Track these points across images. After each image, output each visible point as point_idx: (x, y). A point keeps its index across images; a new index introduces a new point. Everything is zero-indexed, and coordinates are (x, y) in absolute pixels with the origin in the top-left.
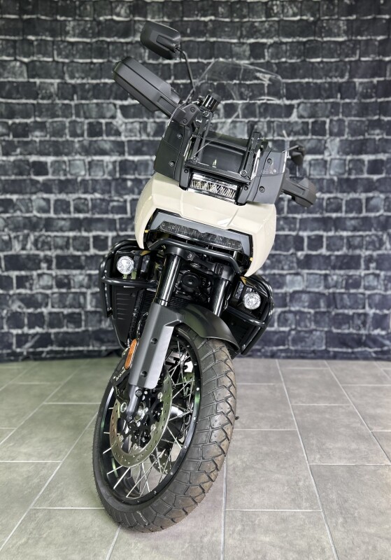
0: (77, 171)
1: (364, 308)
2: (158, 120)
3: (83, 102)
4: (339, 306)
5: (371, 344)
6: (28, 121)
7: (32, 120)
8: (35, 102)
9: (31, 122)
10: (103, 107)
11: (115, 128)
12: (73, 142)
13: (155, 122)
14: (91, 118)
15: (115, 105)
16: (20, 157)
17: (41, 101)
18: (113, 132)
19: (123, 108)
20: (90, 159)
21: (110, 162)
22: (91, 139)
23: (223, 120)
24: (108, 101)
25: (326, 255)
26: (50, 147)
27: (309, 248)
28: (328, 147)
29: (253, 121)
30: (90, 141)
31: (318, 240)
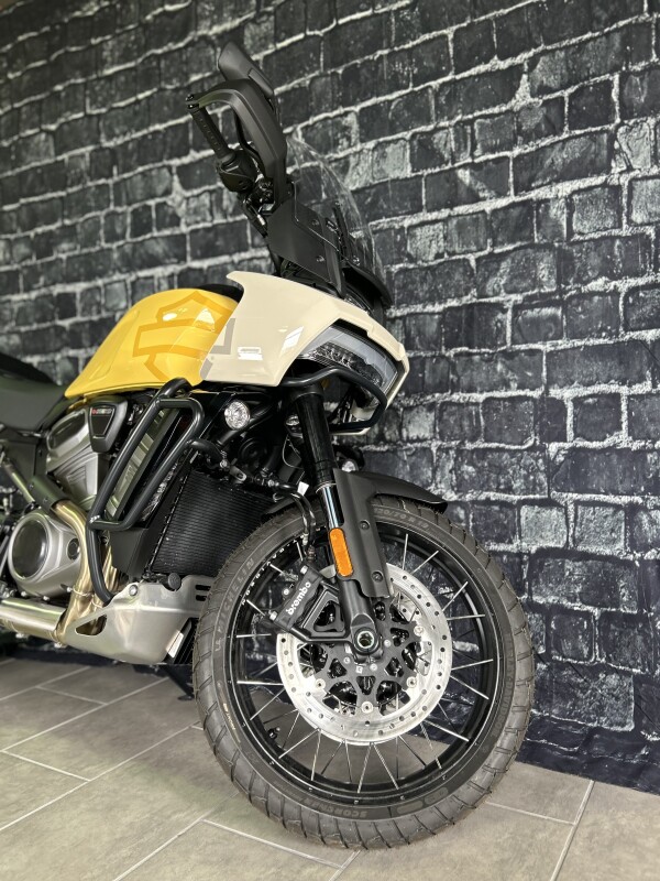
0: (115, 302)
3: (126, 175)
6: (52, 227)
7: (58, 224)
8: (62, 194)
9: (58, 228)
10: (151, 177)
11: (170, 211)
12: (110, 250)
14: (136, 201)
15: (169, 168)
16: (43, 291)
17: (70, 190)
18: (168, 220)
19: (182, 170)
20: (133, 278)
21: (164, 277)
22: (135, 240)
23: (359, 147)
24: (160, 164)
25: (629, 449)
26: (80, 266)
27: (579, 431)
28: (620, 151)
29: (422, 133)
30: (135, 244)
31: (607, 405)
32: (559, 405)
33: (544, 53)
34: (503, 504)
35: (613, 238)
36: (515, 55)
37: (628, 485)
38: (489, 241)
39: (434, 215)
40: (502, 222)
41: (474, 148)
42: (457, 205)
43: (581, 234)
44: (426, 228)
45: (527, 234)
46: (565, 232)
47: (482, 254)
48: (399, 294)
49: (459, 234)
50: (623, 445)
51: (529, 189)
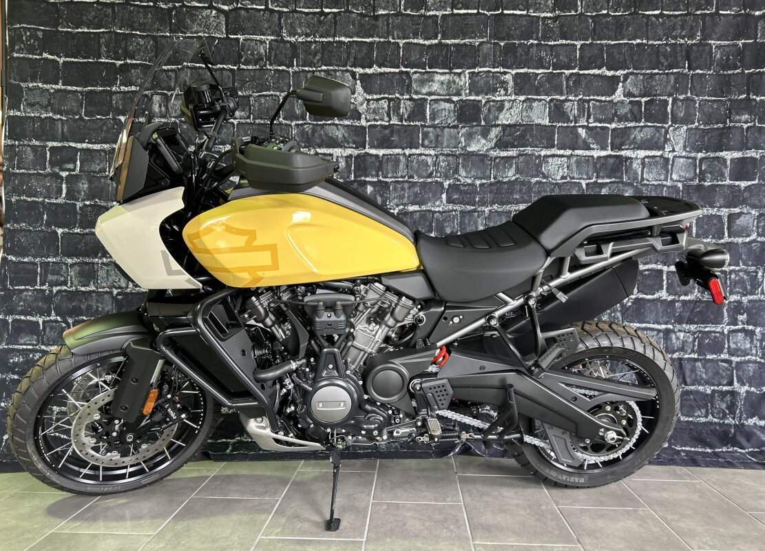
1: (731, 383)
2: (415, 97)
3: (306, 68)
4: (688, 380)
5: (743, 441)
8: (235, 67)
10: (336, 76)
11: (352, 107)
12: (288, 125)
13: (411, 99)
15: (353, 74)
18: (349, 113)
19: (365, 77)
21: (342, 157)
22: (315, 122)
23: (513, 97)
24: (344, 68)
25: (666, 300)
27: (640, 289)
28: (669, 140)
29: (557, 100)
30: (314, 125)
31: (655, 276)
33: (632, 73)
35: (663, 186)
36: (616, 70)
37: (665, 319)
38: (595, 174)
39: (561, 152)
40: (603, 164)
41: (589, 117)
42: (577, 149)
43: (647, 180)
44: (556, 159)
45: (620, 175)
46: (640, 177)
47: (590, 181)
48: (535, 197)
49: (577, 167)
50: (664, 298)
51: (620, 149)
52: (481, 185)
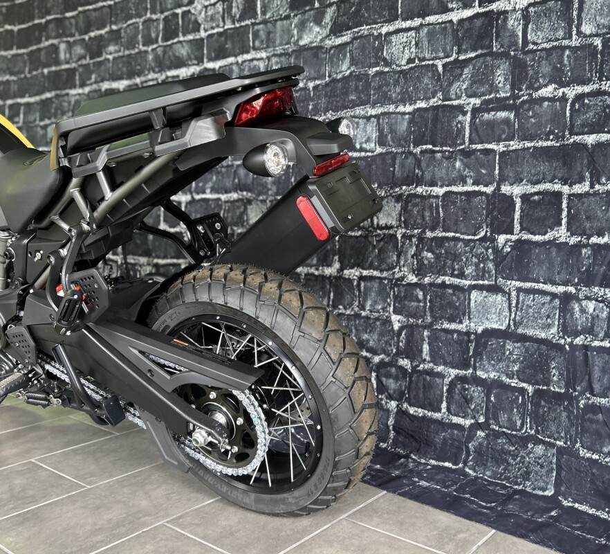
6: (103, 32)
7: (107, 29)
8: (111, 3)
9: (106, 33)
12: (146, 52)
14: (168, 10)
16: (95, 86)
18: (191, 26)
20: (163, 77)
22: (165, 44)
25: (567, 243)
26: (123, 66)
27: (524, 225)
30: (165, 46)
31: (550, 203)
32: (509, 200)
34: (457, 288)
35: (563, 48)
37: (565, 276)
38: (455, 48)
39: (408, 24)
40: (467, 30)
42: (428, 16)
43: (535, 43)
44: (401, 35)
45: (487, 43)
46: (520, 41)
47: (448, 60)
48: (374, 95)
49: (429, 41)
50: (562, 240)
51: (491, 2)
52: (315, 88)
